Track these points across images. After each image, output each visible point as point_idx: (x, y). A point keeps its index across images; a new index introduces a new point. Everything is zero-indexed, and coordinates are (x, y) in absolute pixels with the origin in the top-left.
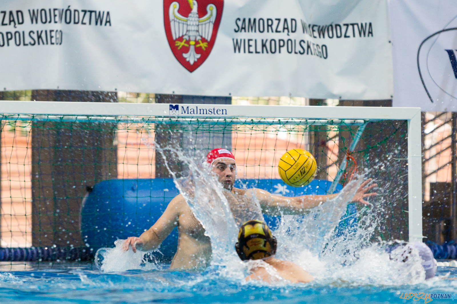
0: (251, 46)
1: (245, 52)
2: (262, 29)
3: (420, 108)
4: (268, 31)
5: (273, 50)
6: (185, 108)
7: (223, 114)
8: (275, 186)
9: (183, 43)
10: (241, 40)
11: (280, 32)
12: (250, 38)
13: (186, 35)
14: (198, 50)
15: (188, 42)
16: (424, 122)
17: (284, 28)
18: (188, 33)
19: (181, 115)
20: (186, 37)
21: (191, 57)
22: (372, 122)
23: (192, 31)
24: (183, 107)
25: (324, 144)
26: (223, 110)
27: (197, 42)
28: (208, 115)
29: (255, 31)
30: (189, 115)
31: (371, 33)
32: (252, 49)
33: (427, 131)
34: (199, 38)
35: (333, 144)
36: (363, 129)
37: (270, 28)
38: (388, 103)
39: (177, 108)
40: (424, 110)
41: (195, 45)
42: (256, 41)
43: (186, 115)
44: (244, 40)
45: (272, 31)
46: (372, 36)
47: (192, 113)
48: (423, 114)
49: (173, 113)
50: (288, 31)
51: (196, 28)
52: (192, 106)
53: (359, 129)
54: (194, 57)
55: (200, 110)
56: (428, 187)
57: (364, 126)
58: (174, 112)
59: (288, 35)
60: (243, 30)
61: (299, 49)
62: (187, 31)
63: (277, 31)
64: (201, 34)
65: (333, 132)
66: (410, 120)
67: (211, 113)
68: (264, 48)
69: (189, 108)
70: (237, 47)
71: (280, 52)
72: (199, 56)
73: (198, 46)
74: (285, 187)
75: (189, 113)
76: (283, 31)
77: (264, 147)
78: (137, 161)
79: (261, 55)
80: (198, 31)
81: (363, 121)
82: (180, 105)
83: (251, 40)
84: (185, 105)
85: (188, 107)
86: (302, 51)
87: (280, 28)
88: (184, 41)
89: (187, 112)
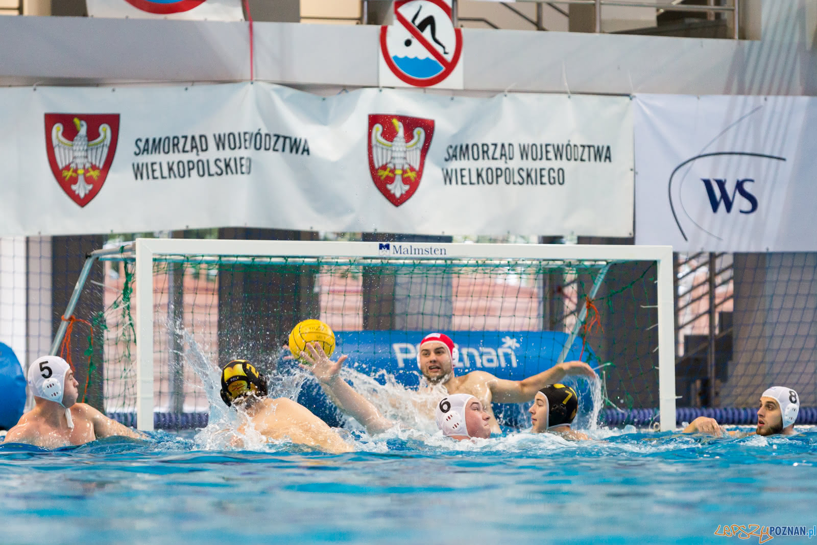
0: (464, 176)
1: (457, 183)
2: (476, 156)
3: (671, 246)
4: (483, 158)
5: (490, 181)
6: (397, 248)
7: (441, 254)
8: (503, 340)
9: (386, 173)
10: (452, 170)
11: (496, 159)
12: (463, 167)
13: (390, 162)
14: (406, 181)
15: (393, 171)
16: (677, 265)
17: (502, 155)
18: (393, 161)
19: (392, 255)
20: (391, 166)
21: (398, 189)
22: (615, 264)
23: (397, 158)
24: (394, 246)
25: (560, 289)
26: (441, 250)
27: (404, 172)
28: (424, 256)
29: (468, 159)
30: (402, 255)
31: (608, 158)
32: (466, 180)
33: (680, 275)
34: (406, 167)
35: (571, 291)
36: (605, 271)
37: (485, 155)
38: (630, 241)
39: (388, 247)
40: (676, 250)
41: (402, 175)
42: (470, 170)
43: (398, 255)
44: (456, 171)
45: (488, 158)
46: (610, 161)
47: (406, 252)
48: (676, 256)
49: (383, 253)
50: (506, 158)
51: (402, 155)
52: (406, 245)
53: (601, 271)
54: (401, 189)
55: (415, 249)
56: (682, 339)
57: (607, 268)
58: (385, 252)
59: (506, 162)
60: (454, 159)
61: (517, 178)
62: (392, 158)
63: (493, 158)
64: (408, 161)
65: (570, 276)
66: (659, 261)
67: (427, 253)
68: (480, 179)
69: (402, 247)
70: (448, 178)
71: (497, 183)
72: (407, 187)
73: (406, 175)
74: (515, 340)
75: (402, 252)
76: (501, 158)
77: (490, 295)
78: (342, 311)
79: (476, 186)
80: (405, 158)
81: (605, 263)
82: (391, 244)
83: (464, 169)
84: (397, 244)
85: (400, 247)
86: (521, 181)
87: (497, 155)
88: (388, 169)
89: (399, 252)
